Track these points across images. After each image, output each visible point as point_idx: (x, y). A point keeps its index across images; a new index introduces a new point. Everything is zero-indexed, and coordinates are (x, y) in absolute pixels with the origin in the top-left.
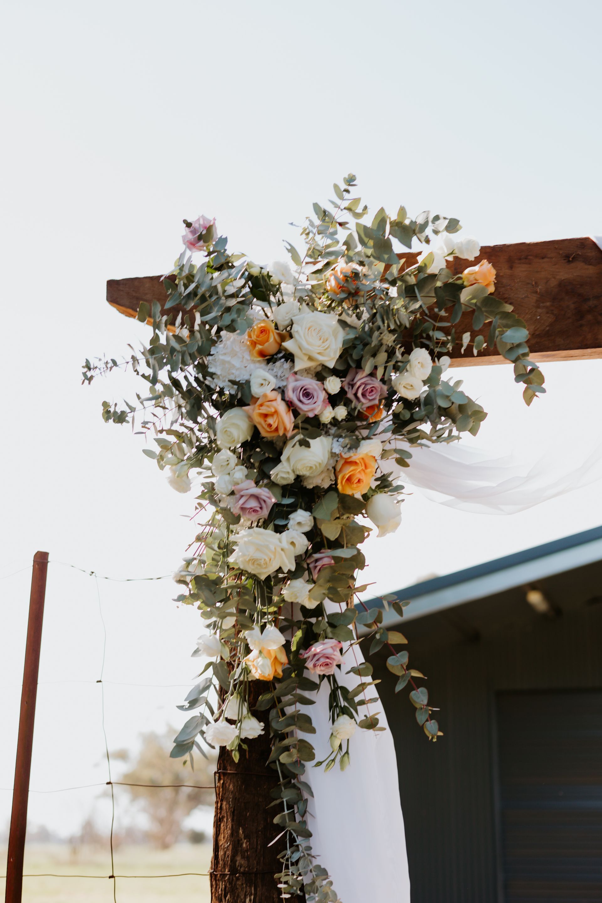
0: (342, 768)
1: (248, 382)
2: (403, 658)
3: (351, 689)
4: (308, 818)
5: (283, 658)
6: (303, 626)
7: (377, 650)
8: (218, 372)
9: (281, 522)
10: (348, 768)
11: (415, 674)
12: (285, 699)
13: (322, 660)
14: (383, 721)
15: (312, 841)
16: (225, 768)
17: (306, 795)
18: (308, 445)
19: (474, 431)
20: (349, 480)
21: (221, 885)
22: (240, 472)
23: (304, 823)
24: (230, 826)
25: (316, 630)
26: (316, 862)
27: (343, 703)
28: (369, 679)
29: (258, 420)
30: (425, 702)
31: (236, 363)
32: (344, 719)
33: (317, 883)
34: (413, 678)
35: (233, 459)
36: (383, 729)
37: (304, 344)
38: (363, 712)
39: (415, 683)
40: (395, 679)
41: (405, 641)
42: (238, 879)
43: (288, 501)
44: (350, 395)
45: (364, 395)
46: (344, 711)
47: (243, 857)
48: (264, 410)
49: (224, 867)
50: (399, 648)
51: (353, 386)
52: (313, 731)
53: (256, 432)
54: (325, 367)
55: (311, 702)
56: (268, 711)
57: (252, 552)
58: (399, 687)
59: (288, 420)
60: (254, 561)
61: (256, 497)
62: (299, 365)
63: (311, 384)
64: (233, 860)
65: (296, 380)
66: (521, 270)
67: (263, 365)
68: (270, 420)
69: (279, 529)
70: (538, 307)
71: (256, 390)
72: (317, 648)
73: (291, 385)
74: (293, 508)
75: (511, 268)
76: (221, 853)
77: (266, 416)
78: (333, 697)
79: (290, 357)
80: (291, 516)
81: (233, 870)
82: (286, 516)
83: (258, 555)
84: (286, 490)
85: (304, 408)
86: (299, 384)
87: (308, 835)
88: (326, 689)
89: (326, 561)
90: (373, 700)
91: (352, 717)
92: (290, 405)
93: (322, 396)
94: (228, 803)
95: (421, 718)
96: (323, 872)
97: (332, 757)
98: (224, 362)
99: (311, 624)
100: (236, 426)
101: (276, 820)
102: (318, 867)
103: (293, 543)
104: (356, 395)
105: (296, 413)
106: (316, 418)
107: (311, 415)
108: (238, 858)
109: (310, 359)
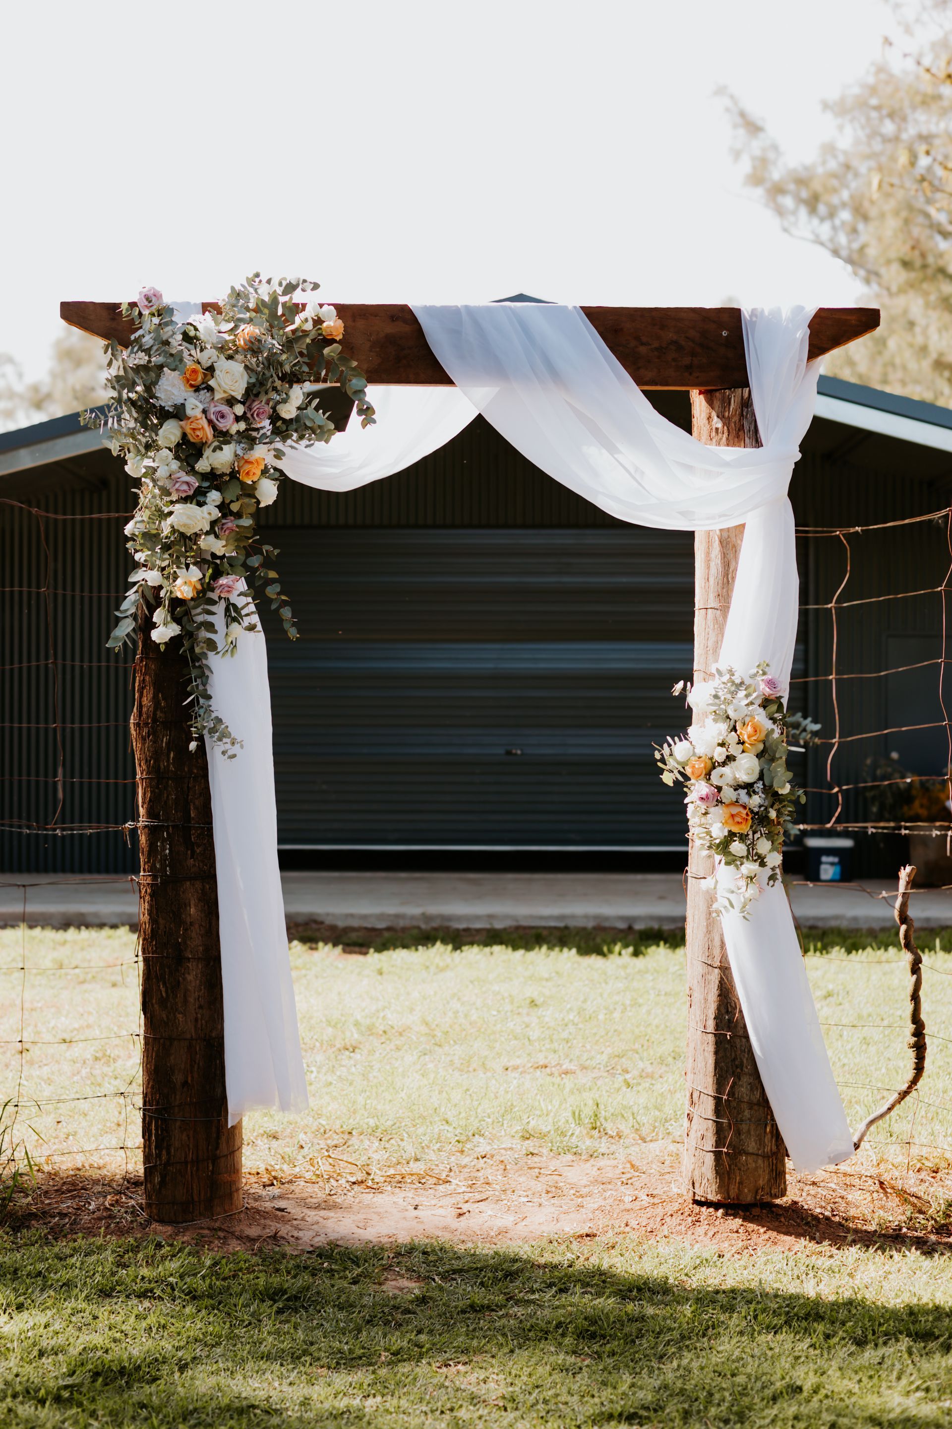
0: (232, 655)
1: (183, 405)
2: (277, 588)
3: (240, 606)
4: (208, 687)
5: (199, 587)
6: (213, 566)
7: (260, 583)
8: (163, 397)
9: (201, 499)
10: (236, 656)
11: (284, 598)
12: (194, 612)
13: (226, 589)
14: (259, 627)
15: (212, 702)
16: (147, 654)
17: (207, 673)
18: (221, 449)
19: (327, 441)
20: (248, 473)
21: (146, 730)
22: (175, 465)
23: (206, 690)
24: (152, 692)
25: (221, 569)
26: (213, 715)
27: (233, 614)
28: (250, 600)
29: (188, 431)
30: (290, 616)
31: (175, 392)
32: (235, 624)
33: (218, 727)
34: (283, 600)
35: (171, 455)
36: (259, 632)
37: (223, 383)
38: (246, 621)
39: (284, 604)
40: (271, 601)
41: (277, 576)
42: (158, 726)
43: (206, 484)
44: (249, 415)
45: (258, 415)
46: (234, 620)
47: (161, 712)
48: (194, 426)
49: (148, 718)
50: (273, 581)
51: (251, 410)
52: (216, 632)
53: (184, 435)
54: (233, 397)
55: (214, 614)
56: (181, 618)
57: (185, 520)
58: (274, 607)
59: (209, 432)
60: (185, 525)
61: (188, 483)
62: (218, 396)
63: (225, 409)
64: (155, 714)
65: (215, 406)
66: (361, 324)
67: (193, 394)
68: (198, 433)
69: (200, 504)
70: (371, 351)
71: (189, 412)
72: (223, 581)
73: (212, 410)
74: (210, 488)
75: (354, 321)
76: (144, 709)
77: (194, 429)
78: (227, 610)
79: (210, 389)
80: (208, 495)
81: (155, 720)
82: (204, 494)
83: (188, 522)
84: (204, 476)
85: (221, 425)
86: (218, 409)
87: (209, 697)
88: (222, 605)
89: (230, 525)
90: (252, 613)
91: (240, 624)
92: (210, 422)
93: (232, 417)
94: (150, 677)
95: (286, 626)
96: (219, 721)
97: (226, 649)
98: (166, 390)
99: (216, 563)
100: (174, 434)
101: (189, 689)
102: (217, 718)
103: (210, 514)
104: (252, 415)
105: (214, 428)
106: (228, 431)
107: (224, 430)
108: (158, 713)
109: (225, 392)
